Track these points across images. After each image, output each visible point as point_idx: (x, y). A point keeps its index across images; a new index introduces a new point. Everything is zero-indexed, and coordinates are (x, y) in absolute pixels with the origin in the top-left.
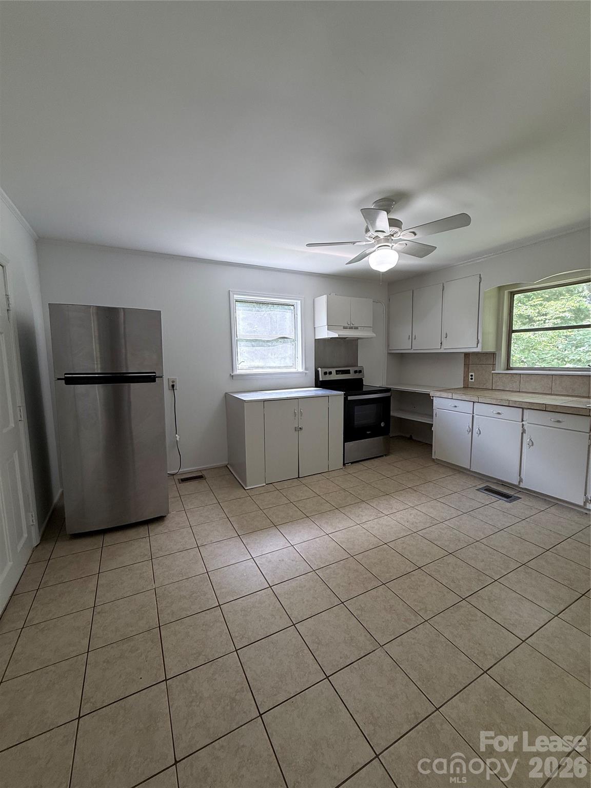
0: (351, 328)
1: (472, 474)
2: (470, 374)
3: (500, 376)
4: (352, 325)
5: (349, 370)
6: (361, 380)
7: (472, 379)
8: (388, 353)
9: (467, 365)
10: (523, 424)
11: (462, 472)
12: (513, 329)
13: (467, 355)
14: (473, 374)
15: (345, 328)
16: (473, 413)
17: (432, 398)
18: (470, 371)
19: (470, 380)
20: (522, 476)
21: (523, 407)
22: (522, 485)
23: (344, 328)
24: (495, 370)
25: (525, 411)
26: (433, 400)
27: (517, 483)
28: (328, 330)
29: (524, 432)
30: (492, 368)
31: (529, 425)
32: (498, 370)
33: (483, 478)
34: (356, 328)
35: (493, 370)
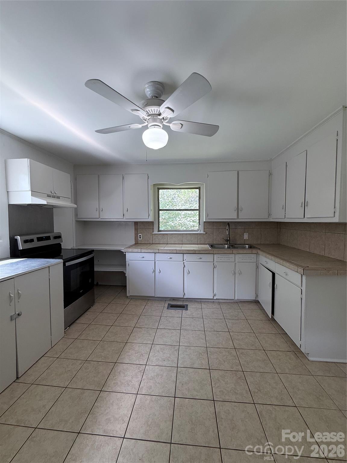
0: (54, 197)
1: (157, 299)
2: (139, 235)
3: (157, 235)
4: (55, 195)
5: (49, 237)
6: (60, 245)
7: (140, 238)
8: (76, 221)
9: (136, 230)
10: (184, 262)
11: (150, 299)
12: (160, 209)
13: (136, 223)
14: (141, 235)
15: (49, 196)
16: (155, 260)
17: (124, 253)
18: (139, 232)
19: (139, 239)
20: (185, 292)
21: (183, 253)
22: (185, 297)
23: (47, 196)
24: (154, 232)
25: (184, 255)
26: (126, 254)
27: (182, 297)
28: (31, 196)
29: (184, 266)
30: (152, 231)
31: (187, 262)
32: (155, 232)
33: (162, 299)
34: (58, 198)
35: (153, 232)
